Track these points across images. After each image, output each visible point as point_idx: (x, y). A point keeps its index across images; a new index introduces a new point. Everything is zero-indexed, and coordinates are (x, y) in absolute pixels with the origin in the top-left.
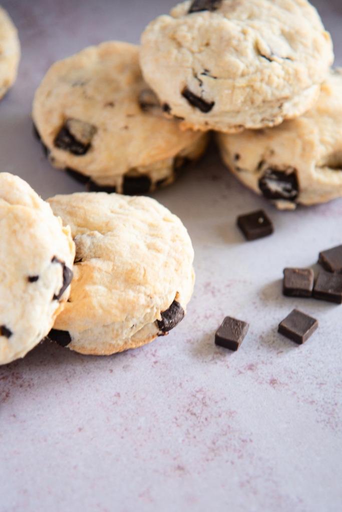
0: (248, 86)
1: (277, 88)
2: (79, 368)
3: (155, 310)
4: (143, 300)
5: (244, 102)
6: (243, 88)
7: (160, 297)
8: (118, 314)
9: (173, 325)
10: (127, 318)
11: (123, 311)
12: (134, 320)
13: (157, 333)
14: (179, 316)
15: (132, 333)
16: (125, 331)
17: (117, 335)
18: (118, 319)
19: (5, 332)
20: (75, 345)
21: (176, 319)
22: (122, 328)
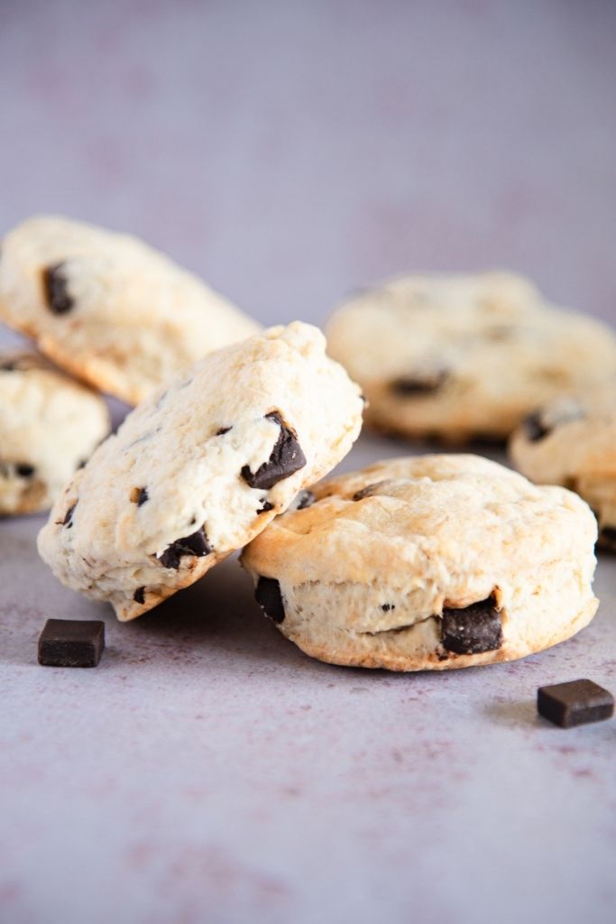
3: (434, 590)
4: (410, 553)
7: (449, 568)
8: (360, 563)
9: (465, 638)
10: (375, 581)
11: (370, 561)
12: (389, 591)
13: (437, 650)
14: (485, 630)
15: (385, 623)
16: (370, 610)
17: (356, 615)
18: (358, 576)
19: (141, 497)
20: (298, 628)
21: (475, 631)
22: (365, 599)
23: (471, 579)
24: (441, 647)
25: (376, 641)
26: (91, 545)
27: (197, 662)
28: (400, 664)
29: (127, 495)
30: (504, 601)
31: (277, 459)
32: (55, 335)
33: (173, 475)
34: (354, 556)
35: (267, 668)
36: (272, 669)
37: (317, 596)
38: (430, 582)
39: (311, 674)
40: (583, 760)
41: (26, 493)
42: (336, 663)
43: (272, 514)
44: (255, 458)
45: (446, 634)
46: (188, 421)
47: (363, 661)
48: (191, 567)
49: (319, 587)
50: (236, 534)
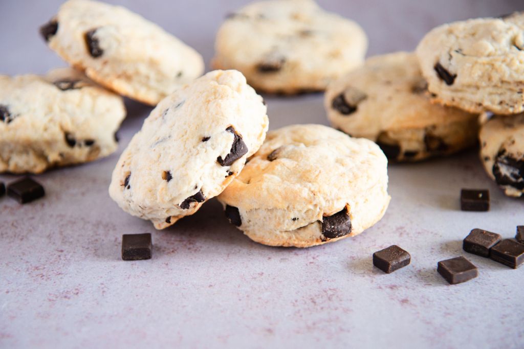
0: (488, 64)
1: (517, 71)
2: (245, 250)
3: (318, 210)
4: (305, 193)
5: (482, 77)
6: (484, 64)
7: (324, 198)
8: (280, 200)
9: (335, 231)
10: (288, 207)
11: (285, 198)
12: (296, 212)
13: (320, 237)
14: (344, 226)
15: (294, 227)
16: (287, 221)
17: (279, 224)
18: (280, 205)
19: (168, 176)
20: (248, 229)
21: (339, 227)
22: (284, 216)
23: (335, 202)
24: (323, 237)
25: (290, 235)
26: (144, 200)
27: (200, 250)
28: (302, 245)
29: (160, 175)
30: (351, 211)
31: (234, 151)
32: (93, 68)
33: (184, 165)
34: (277, 196)
35: (235, 250)
36: (238, 251)
37: (258, 215)
38: (316, 206)
39: (258, 251)
40: (402, 293)
41: (90, 153)
42: (270, 245)
43: (233, 177)
44: (224, 152)
45: (325, 230)
46: (186, 132)
47: (284, 244)
48: (195, 207)
49: (260, 211)
50: (216, 189)
